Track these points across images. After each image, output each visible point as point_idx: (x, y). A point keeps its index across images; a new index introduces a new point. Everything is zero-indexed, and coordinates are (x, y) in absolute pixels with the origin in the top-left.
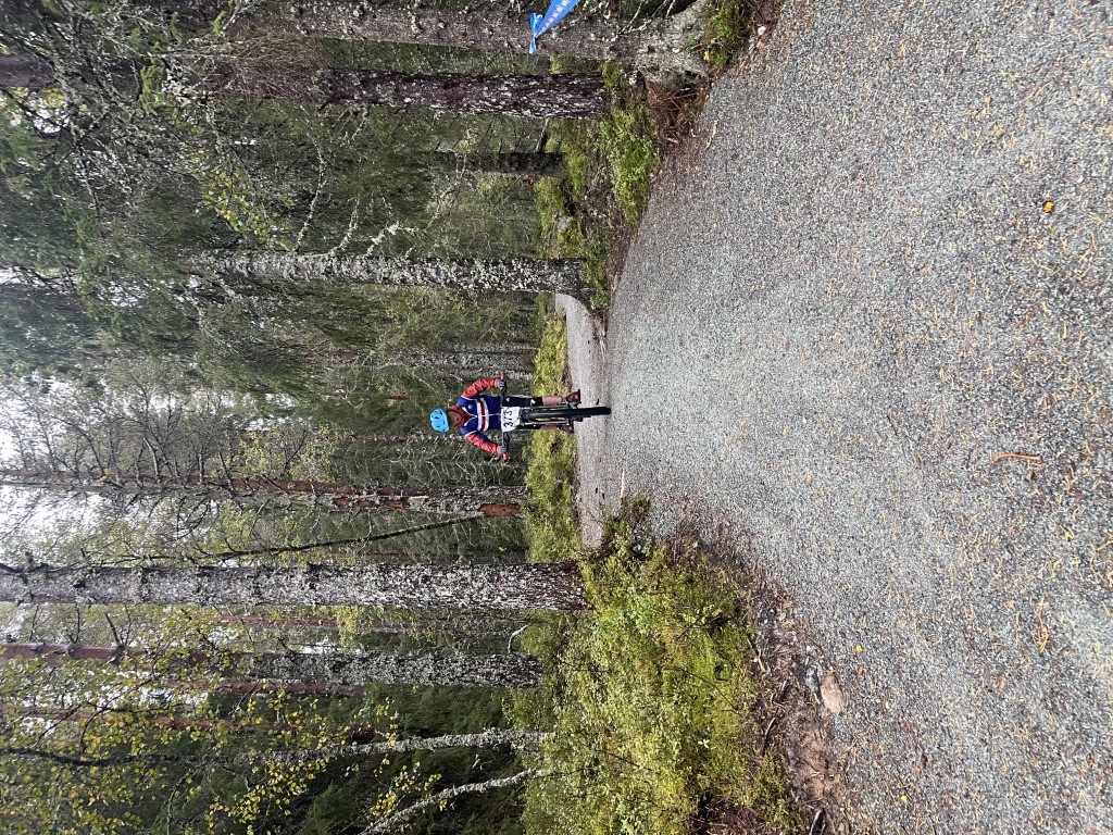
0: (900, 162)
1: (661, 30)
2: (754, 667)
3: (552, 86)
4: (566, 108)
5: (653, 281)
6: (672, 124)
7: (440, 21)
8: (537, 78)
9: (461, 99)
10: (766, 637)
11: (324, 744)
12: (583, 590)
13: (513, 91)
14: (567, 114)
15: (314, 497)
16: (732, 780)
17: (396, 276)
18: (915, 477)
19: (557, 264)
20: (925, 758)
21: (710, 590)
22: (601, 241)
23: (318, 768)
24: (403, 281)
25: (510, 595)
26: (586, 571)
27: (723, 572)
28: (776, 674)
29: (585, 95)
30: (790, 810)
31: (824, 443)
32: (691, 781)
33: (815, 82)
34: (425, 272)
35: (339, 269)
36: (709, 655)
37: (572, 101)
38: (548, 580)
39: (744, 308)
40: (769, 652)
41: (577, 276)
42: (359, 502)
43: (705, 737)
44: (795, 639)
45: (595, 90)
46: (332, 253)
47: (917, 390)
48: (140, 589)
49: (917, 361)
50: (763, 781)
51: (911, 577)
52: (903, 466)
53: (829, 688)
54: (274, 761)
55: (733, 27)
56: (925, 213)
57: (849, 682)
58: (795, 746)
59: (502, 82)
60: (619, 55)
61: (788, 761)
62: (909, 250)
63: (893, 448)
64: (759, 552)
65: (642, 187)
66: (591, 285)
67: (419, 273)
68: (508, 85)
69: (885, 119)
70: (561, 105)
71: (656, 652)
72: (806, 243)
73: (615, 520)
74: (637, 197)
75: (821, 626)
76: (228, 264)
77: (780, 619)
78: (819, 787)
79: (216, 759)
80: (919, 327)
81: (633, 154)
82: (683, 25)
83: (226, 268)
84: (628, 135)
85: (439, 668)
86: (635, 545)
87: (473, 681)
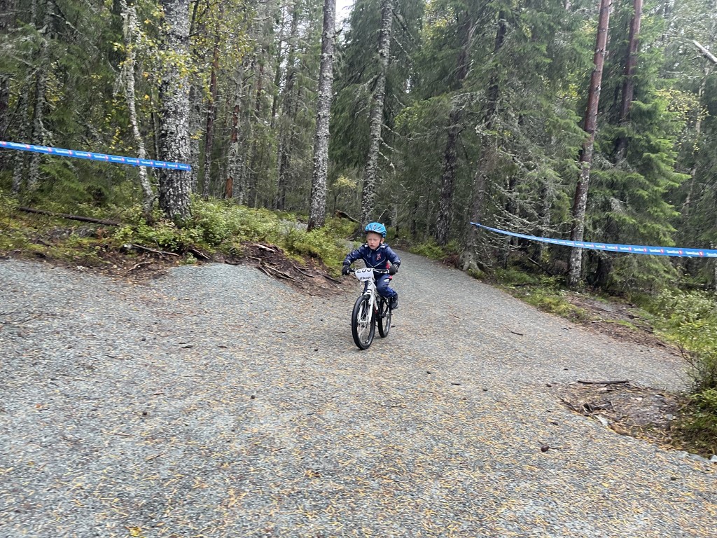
3: (447, 227)
4: (440, 232)
6: (448, 262)
13: (446, 215)
14: (437, 232)
29: (444, 238)
37: (442, 234)
45: (445, 241)
46: (381, 138)
60: (469, 247)
65: (423, 254)
67: (372, 171)
74: (419, 252)
82: (474, 264)
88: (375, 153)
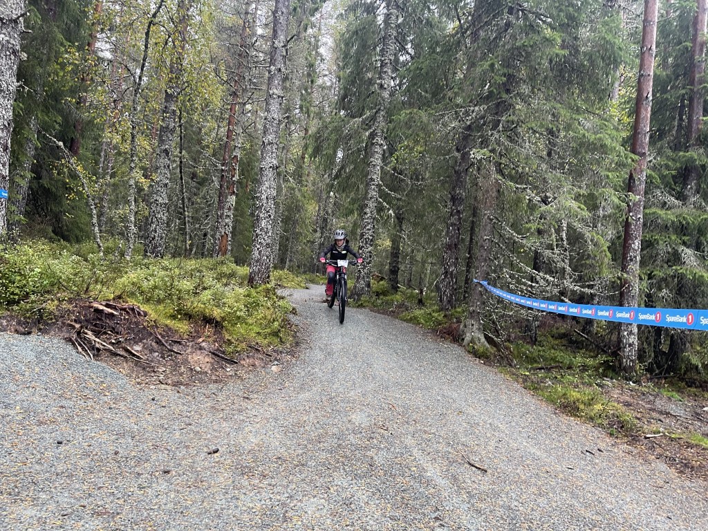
3: (453, 288)
4: (444, 293)
6: (444, 333)
8: (456, 282)
9: (450, 250)
10: (280, 350)
13: (452, 272)
17: (368, 210)
19: (369, 285)
24: (365, 213)
29: (449, 301)
34: (369, 224)
37: (447, 296)
41: (362, 294)
42: (235, 169)
44: (285, 360)
45: (451, 306)
46: (380, 183)
48: (276, 94)
53: (278, 368)
55: (482, 353)
58: (253, 356)
59: (456, 268)
60: (471, 313)
61: (248, 353)
64: (307, 351)
65: (416, 321)
66: (360, 300)
67: (369, 221)
68: (455, 270)
74: (411, 319)
75: (296, 367)
77: (288, 356)
78: (244, 362)
81: (428, 318)
82: (480, 337)
85: (161, 206)
87: (152, 222)
88: (373, 200)
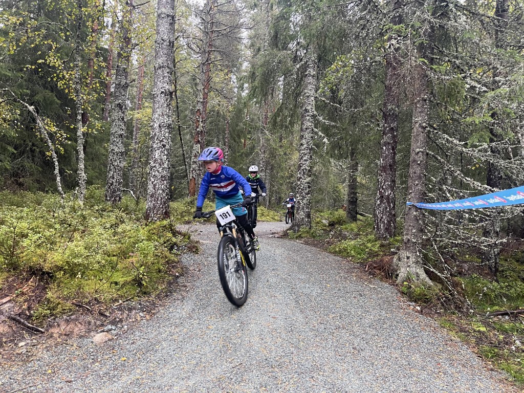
0: (363, 369)
1: (417, 262)
2: (116, 300)
3: (391, 214)
4: (380, 220)
5: (302, 258)
6: (375, 268)
7: (421, 162)
8: (394, 207)
9: (385, 172)
10: (132, 306)
11: (83, 97)
12: (156, 221)
13: (388, 196)
14: (378, 221)
15: (201, 100)
16: (60, 288)
17: (304, 141)
18: (212, 377)
19: (308, 216)
20: (70, 382)
21: (155, 280)
22: (319, 236)
23: (71, 94)
25: (155, 186)
26: (165, 222)
27: (164, 287)
28: (113, 311)
29: (386, 229)
30: (44, 316)
31: (228, 334)
32: (60, 268)
33: (397, 331)
34: (306, 155)
35: (308, 115)
36: (123, 279)
37: (384, 222)
38: (161, 204)
39: (291, 298)
40: (125, 308)
41: (303, 225)
42: (198, 121)
43: (82, 276)
44: (130, 320)
45: (389, 233)
46: (315, 113)
47: (255, 377)
48: (164, 13)
49: (269, 377)
50: (59, 303)
51: (163, 375)
52: (218, 371)
53: (106, 337)
54: (76, 74)
55: (419, 295)
56: (340, 381)
57: (109, 346)
58: (76, 320)
59: (392, 191)
60: (406, 243)
61: (69, 316)
62: (321, 373)
63: (226, 366)
64: (174, 304)
65: (345, 254)
66: (299, 231)
67: (306, 152)
68: (391, 193)
69: (382, 363)
70: (382, 218)
71: (124, 254)
72: (323, 326)
73: (189, 237)
74: (340, 252)
75: (137, 333)
76: (311, 66)
77: (141, 313)
78: (55, 331)
79: (78, 47)
80: (285, 378)
81: (360, 250)
82: (419, 273)
83: (309, 65)
84: (368, 248)
85: (117, 155)
86: (177, 246)
87: (110, 170)
88: (308, 130)
